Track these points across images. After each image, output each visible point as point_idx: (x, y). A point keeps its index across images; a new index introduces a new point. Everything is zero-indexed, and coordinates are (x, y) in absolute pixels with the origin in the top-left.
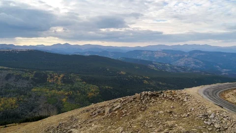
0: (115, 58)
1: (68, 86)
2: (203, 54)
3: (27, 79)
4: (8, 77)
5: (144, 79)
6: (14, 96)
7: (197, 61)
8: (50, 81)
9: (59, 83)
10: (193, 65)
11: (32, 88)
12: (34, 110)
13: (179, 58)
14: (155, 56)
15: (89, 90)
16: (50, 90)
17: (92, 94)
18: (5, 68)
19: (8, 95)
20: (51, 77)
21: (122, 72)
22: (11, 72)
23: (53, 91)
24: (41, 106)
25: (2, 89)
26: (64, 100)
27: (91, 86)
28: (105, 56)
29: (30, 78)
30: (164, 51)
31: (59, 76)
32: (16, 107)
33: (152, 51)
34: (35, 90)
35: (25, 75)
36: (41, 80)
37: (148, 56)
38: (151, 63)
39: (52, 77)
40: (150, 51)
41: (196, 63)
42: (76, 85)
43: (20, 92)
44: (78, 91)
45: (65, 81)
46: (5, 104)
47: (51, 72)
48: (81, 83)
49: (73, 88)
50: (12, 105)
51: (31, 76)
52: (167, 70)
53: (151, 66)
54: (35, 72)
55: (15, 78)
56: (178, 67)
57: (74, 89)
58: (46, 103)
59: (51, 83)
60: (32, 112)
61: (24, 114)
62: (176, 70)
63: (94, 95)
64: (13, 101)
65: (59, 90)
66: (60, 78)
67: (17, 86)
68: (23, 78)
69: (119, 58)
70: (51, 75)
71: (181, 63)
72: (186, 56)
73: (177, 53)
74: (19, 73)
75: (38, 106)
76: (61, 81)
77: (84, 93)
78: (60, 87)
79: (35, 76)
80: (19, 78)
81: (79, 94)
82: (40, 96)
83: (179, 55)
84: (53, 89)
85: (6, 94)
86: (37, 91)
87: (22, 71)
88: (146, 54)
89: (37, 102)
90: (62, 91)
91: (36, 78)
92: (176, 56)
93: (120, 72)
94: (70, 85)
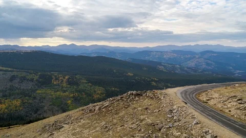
0: (123, 59)
1: (73, 88)
2: (215, 55)
3: (32, 80)
4: (12, 78)
5: (153, 80)
6: (19, 97)
7: (209, 62)
8: (55, 83)
9: (65, 85)
10: (204, 66)
11: (37, 90)
12: (39, 113)
13: (190, 59)
14: (165, 57)
15: (95, 91)
16: (55, 92)
17: (98, 96)
18: (9, 69)
19: (12, 97)
20: (56, 79)
21: (129, 74)
22: (15, 73)
23: (58, 93)
24: (46, 108)
25: (6, 91)
26: (69, 101)
27: (97, 87)
28: (112, 57)
29: (35, 80)
30: (174, 52)
31: (64, 78)
32: (21, 108)
33: (162, 52)
34: (40, 92)
35: (30, 77)
36: (45, 81)
37: (157, 56)
38: (160, 64)
39: (57, 79)
40: (160, 52)
41: (208, 64)
42: (81, 87)
43: (24, 94)
44: (84, 93)
45: (70, 83)
46: (10, 106)
47: (56, 74)
48: (86, 85)
49: (78, 89)
50: (16, 107)
51: (36, 78)
52: (177, 72)
53: (160, 67)
54: (40, 73)
55: (19, 80)
56: (189, 68)
57: (79, 91)
58: (51, 105)
59: (56, 85)
60: (36, 115)
61: (28, 116)
62: (186, 71)
63: (100, 97)
64: (17, 102)
65: (65, 91)
66: (65, 80)
67: (22, 88)
68: (28, 80)
69: (127, 59)
70: (56, 76)
71: (192, 64)
72: (197, 56)
73: (188, 54)
74: (24, 74)
75: (43, 107)
76: (66, 82)
77: (90, 95)
78: (65, 89)
79: (40, 78)
80: (23, 79)
81: (85, 96)
82: (44, 98)
83: (189, 56)
84: (58, 91)
85: (10, 95)
86: (42, 93)
87: (27, 72)
88: (155, 55)
89: (42, 104)
90: (67, 93)
91: (41, 80)
92: (186, 56)
93: (127, 73)
94: (75, 87)
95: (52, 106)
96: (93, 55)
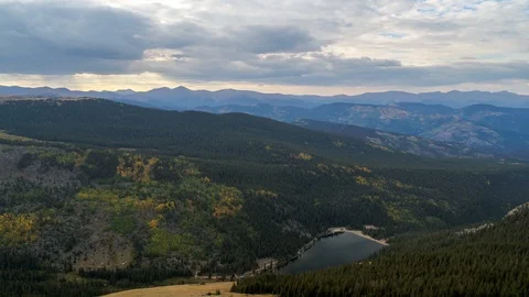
0: (289, 121)
1: (166, 188)
2: (497, 114)
3: (70, 167)
4: (25, 162)
5: (358, 173)
6: (32, 209)
7: (486, 130)
8: (124, 175)
9: (146, 179)
10: (473, 140)
11: (78, 191)
12: (76, 249)
13: (440, 122)
14: (382, 117)
15: (218, 198)
16: (120, 197)
17: (225, 210)
19: (18, 207)
20: (127, 165)
21: (302, 155)
22: (32, 150)
23: (129, 199)
24: (95, 237)
25: (5, 191)
26: (154, 222)
27: (223, 188)
28: (265, 116)
29: (77, 165)
30: (403, 106)
31: (146, 163)
32: (33, 237)
33: (375, 107)
34: (85, 195)
35: (64, 159)
36: (101, 171)
37: (365, 116)
38: (372, 133)
39: (129, 165)
40: (370, 104)
41: (482, 135)
42: (185, 186)
43: (47, 200)
44: (190, 201)
45: (159, 175)
46: (7, 230)
47: (127, 152)
48: (197, 182)
49: (178, 191)
50: (23, 233)
51: (80, 160)
52: (411, 151)
53: (372, 140)
54: (89, 151)
55: (39, 166)
56: (440, 144)
57: (180, 197)
58: (107, 230)
59: (125, 180)
60: (68, 255)
61: (49, 257)
62: (431, 150)
63: (229, 211)
64: (26, 222)
65: (144, 197)
66: (147, 168)
67: (44, 185)
68: (60, 166)
69: (297, 120)
70: (126, 158)
71: (445, 134)
72: (456, 117)
73: (436, 109)
74: (51, 152)
75: (87, 236)
76: (150, 173)
77: (205, 207)
78: (145, 190)
79: (88, 161)
80: (50, 164)
81: (192, 209)
82: (93, 213)
83: (438, 116)
84: (127, 194)
85: (13, 203)
86: (88, 200)
87: (60, 147)
88: (361, 113)
89: (87, 227)
90: (150, 201)
91: (90, 166)
92: (432, 117)
93: (297, 154)
94: (170, 186)
95: (111, 233)
96: (222, 111)
